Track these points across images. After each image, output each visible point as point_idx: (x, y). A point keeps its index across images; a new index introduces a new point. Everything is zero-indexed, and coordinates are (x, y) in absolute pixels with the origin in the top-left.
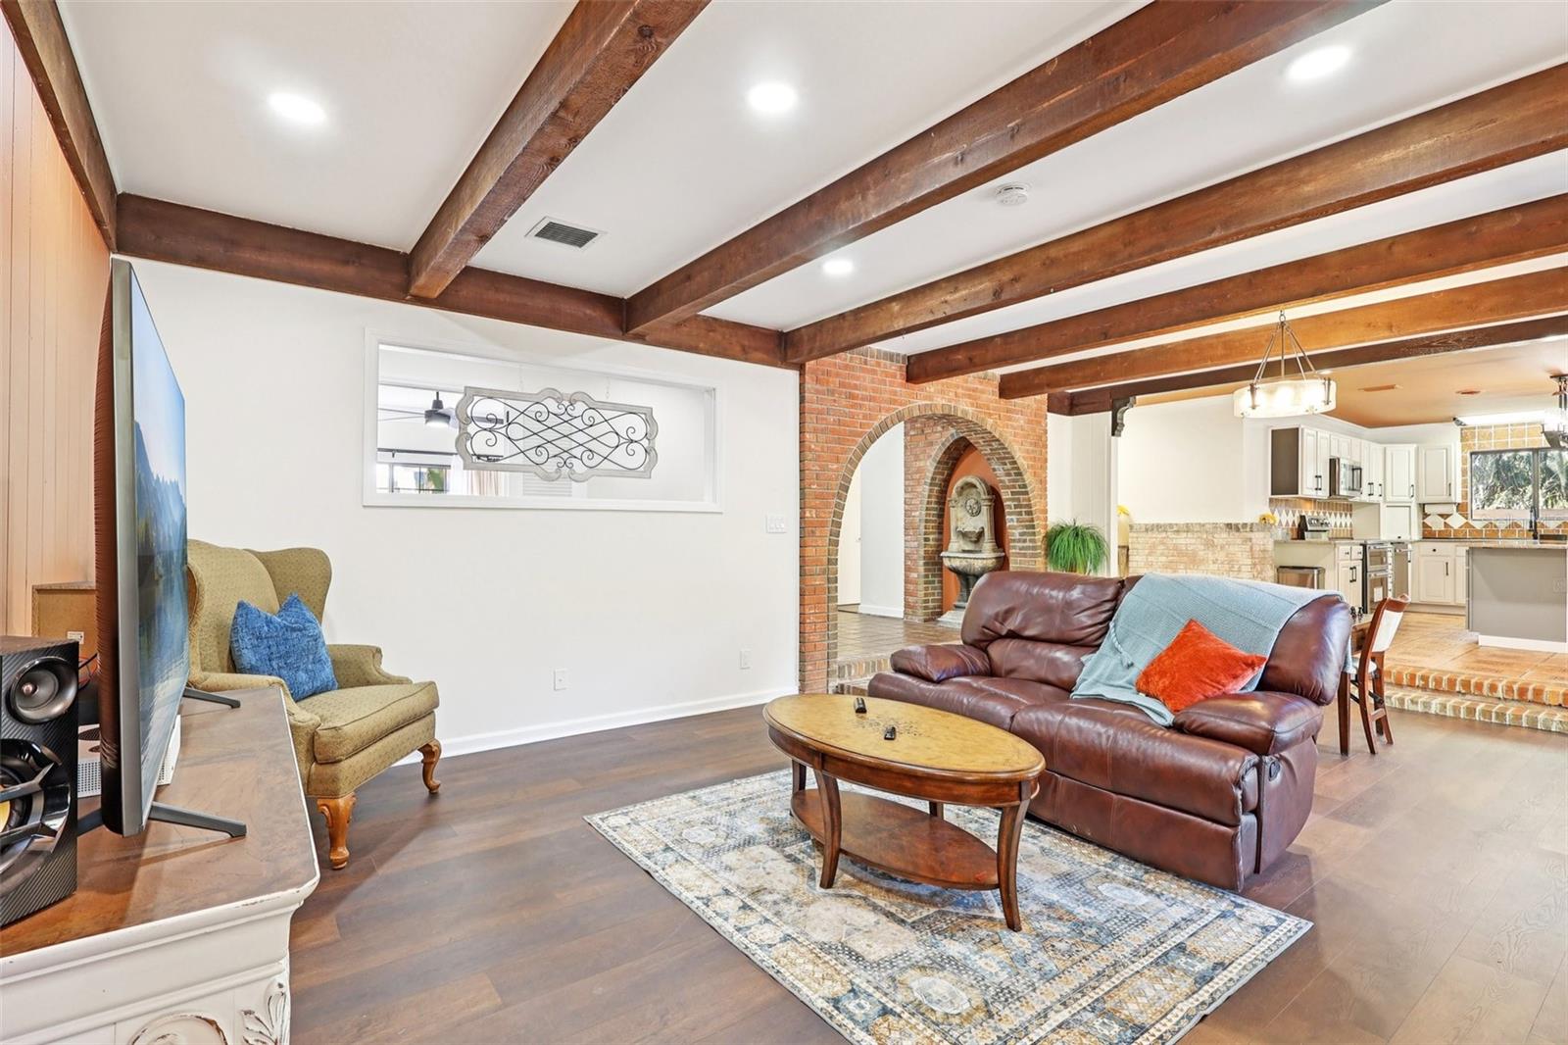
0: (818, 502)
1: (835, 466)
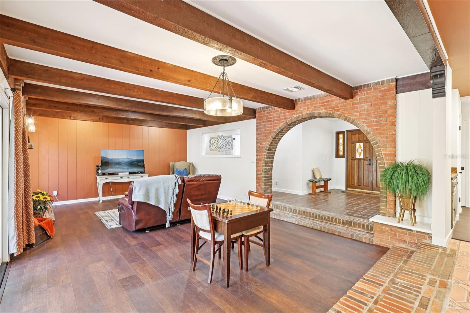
0: (259, 154)
1: (264, 143)
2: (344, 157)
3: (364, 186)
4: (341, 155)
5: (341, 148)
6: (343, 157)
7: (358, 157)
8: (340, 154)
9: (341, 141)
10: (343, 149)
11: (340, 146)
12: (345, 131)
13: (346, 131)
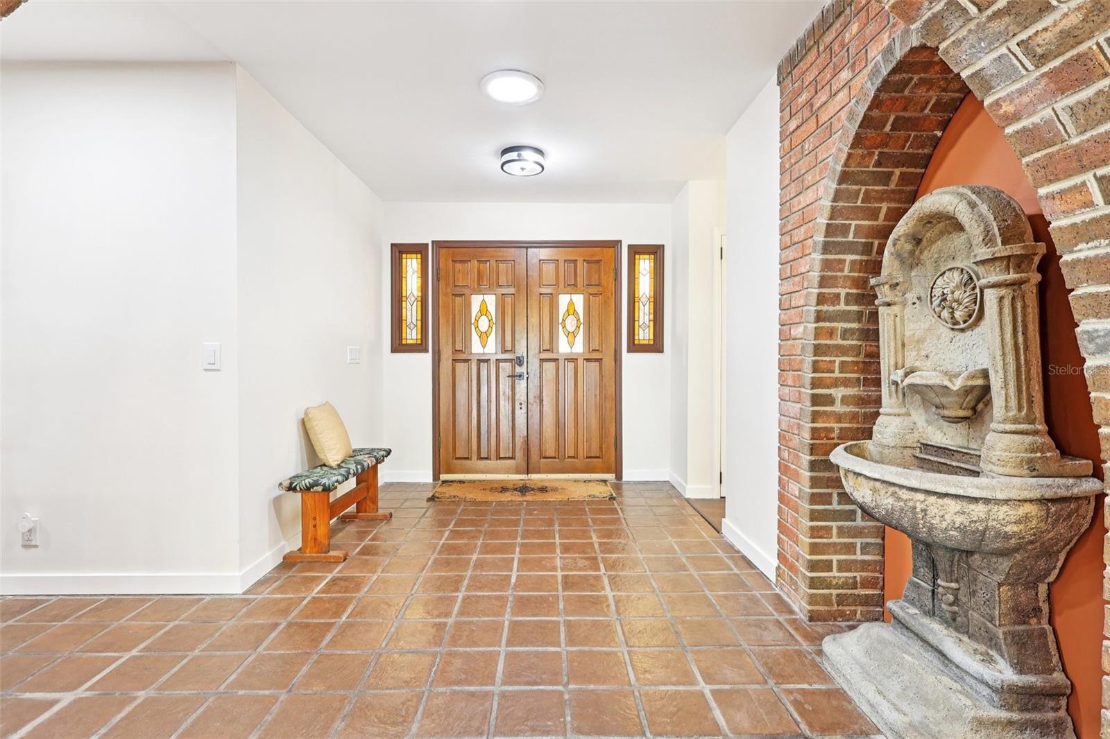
2: (428, 352)
3: (500, 458)
4: (414, 342)
5: (411, 313)
6: (420, 347)
7: (476, 348)
8: (409, 337)
9: (412, 284)
10: (419, 318)
11: (409, 306)
12: (428, 244)
13: (433, 242)
